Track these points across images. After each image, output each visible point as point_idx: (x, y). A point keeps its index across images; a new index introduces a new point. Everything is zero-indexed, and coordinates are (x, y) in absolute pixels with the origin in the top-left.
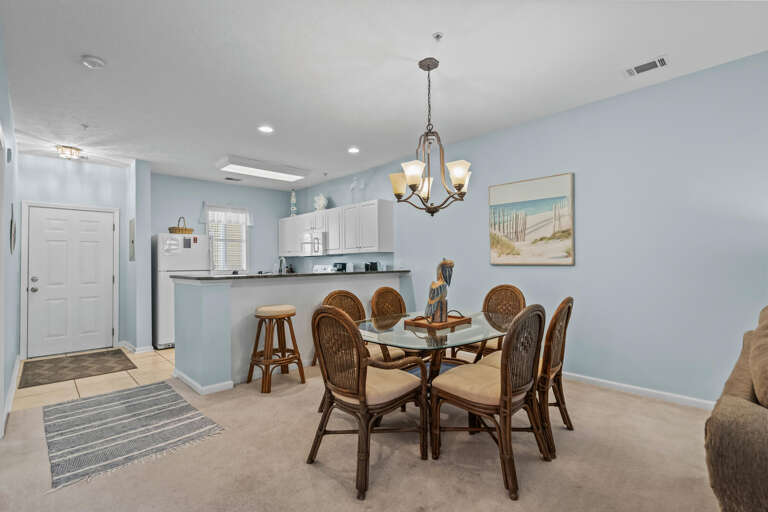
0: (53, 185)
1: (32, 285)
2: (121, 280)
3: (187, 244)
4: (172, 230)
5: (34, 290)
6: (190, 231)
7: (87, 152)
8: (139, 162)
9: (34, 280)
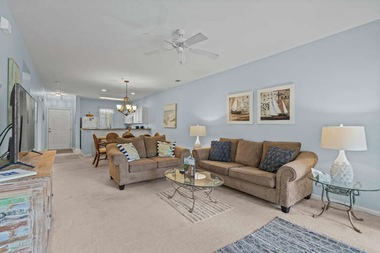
0: (54, 103)
1: (49, 130)
2: (73, 130)
3: (90, 120)
4: (87, 116)
5: (50, 132)
6: (92, 116)
7: (62, 94)
8: (77, 96)
9: (50, 129)
